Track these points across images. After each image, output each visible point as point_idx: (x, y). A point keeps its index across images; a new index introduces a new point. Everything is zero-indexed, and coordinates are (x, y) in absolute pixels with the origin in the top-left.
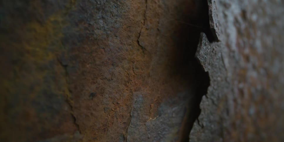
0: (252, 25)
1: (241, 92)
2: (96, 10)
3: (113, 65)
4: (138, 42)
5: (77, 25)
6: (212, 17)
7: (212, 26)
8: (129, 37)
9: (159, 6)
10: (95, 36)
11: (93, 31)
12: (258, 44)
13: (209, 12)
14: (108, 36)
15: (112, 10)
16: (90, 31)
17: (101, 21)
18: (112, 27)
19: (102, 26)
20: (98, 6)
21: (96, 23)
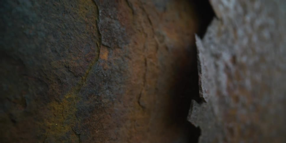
0: (242, 67)
1: (231, 131)
2: (103, 82)
3: (118, 126)
4: (139, 103)
5: (88, 98)
6: (201, 88)
7: (201, 95)
8: (131, 100)
9: (157, 67)
10: (103, 105)
11: (101, 101)
12: (248, 83)
13: (199, 83)
14: (113, 103)
15: (116, 80)
16: (98, 101)
17: (108, 91)
18: (117, 94)
19: (108, 94)
20: (105, 78)
21: (103, 93)
